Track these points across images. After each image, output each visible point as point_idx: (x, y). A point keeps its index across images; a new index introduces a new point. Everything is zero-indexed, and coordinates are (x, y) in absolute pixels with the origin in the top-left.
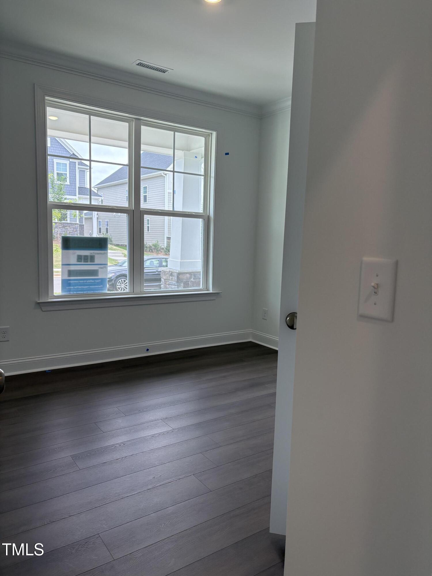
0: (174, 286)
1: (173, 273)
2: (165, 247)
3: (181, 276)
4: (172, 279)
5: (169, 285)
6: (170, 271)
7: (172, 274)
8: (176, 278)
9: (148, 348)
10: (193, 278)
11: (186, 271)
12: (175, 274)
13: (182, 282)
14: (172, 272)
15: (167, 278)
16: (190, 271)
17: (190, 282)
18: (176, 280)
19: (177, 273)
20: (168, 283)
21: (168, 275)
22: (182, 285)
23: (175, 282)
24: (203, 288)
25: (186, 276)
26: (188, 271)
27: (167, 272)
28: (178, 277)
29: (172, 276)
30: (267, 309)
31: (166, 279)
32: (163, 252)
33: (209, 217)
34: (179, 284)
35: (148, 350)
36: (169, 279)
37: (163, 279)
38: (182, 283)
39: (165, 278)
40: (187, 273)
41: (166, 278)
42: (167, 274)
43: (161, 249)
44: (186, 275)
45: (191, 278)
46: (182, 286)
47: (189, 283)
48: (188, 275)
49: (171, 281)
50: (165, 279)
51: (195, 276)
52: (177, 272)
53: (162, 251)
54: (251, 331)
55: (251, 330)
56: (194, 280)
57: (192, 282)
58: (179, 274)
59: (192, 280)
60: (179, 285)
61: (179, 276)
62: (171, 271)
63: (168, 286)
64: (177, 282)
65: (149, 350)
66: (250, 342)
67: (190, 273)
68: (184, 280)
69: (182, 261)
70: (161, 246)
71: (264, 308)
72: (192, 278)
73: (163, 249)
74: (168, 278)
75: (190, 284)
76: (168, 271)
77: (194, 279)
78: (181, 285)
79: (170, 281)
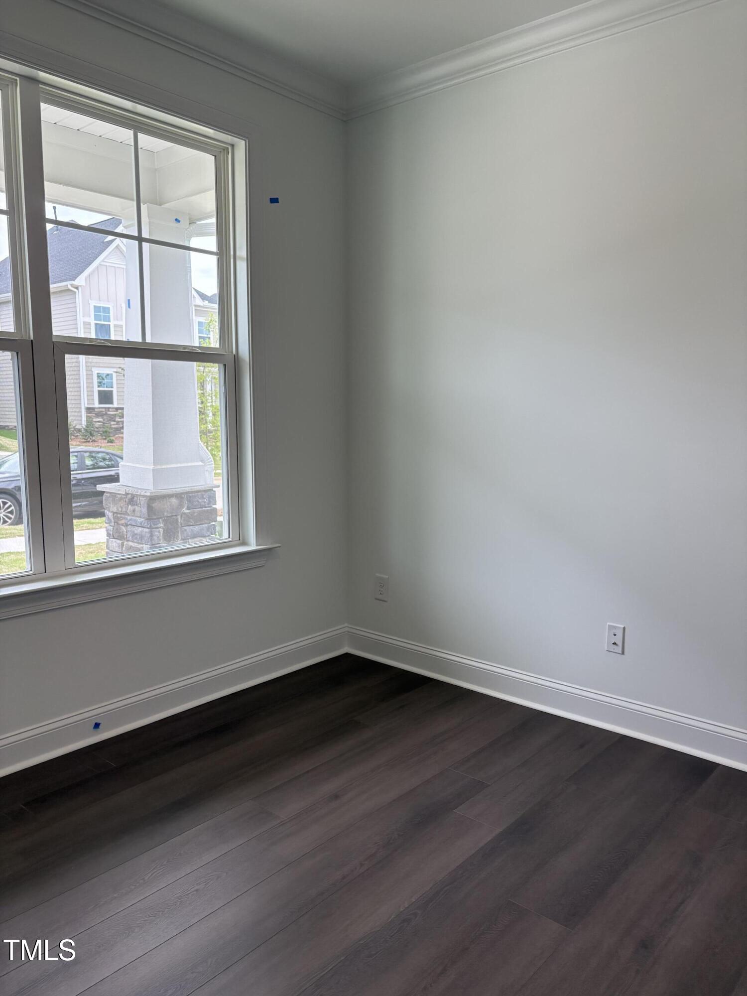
0: (140, 529)
1: (135, 498)
2: (84, 427)
3: (156, 505)
4: (134, 511)
5: (127, 525)
6: (128, 494)
7: (132, 500)
8: (145, 510)
9: (98, 721)
10: (186, 507)
11: (169, 492)
12: (143, 501)
13: (160, 518)
14: (133, 496)
15: (120, 509)
16: (179, 490)
17: (179, 517)
18: (146, 516)
19: (144, 496)
20: (123, 522)
21: (122, 504)
22: (162, 525)
23: (142, 519)
24: (230, 540)
25: (168, 504)
26: (174, 491)
27: (119, 496)
28: (150, 508)
29: (133, 505)
30: (387, 577)
31: (116, 513)
32: (80, 437)
33: (236, 359)
34: (154, 524)
35: (97, 725)
36: (126, 512)
37: (109, 511)
38: (161, 520)
39: (115, 510)
40: (171, 496)
41: (118, 510)
42: (121, 499)
43: (75, 430)
44: (170, 500)
45: (181, 506)
46: (160, 527)
47: (177, 520)
48: (174, 501)
49: (133, 516)
50: (114, 513)
51: (189, 501)
52: (146, 494)
53: (77, 436)
54: (347, 629)
55: (346, 625)
56: (188, 511)
57: (184, 516)
58: (152, 499)
59: (185, 510)
60: (154, 527)
61: (154, 505)
62: (130, 492)
63: (124, 529)
64: (149, 519)
65: (100, 726)
66: (347, 656)
67: (178, 496)
68: (165, 514)
69: (159, 467)
70: (76, 426)
71: (377, 574)
72: (183, 508)
73: (79, 430)
74: (124, 510)
75: (179, 521)
76: (124, 493)
77: (188, 509)
78: (159, 525)
79: (129, 518)
